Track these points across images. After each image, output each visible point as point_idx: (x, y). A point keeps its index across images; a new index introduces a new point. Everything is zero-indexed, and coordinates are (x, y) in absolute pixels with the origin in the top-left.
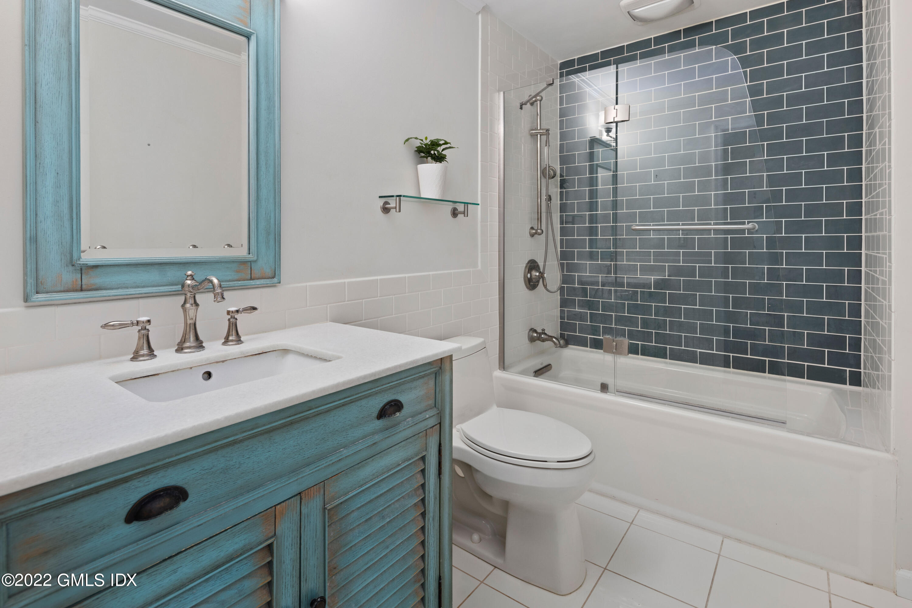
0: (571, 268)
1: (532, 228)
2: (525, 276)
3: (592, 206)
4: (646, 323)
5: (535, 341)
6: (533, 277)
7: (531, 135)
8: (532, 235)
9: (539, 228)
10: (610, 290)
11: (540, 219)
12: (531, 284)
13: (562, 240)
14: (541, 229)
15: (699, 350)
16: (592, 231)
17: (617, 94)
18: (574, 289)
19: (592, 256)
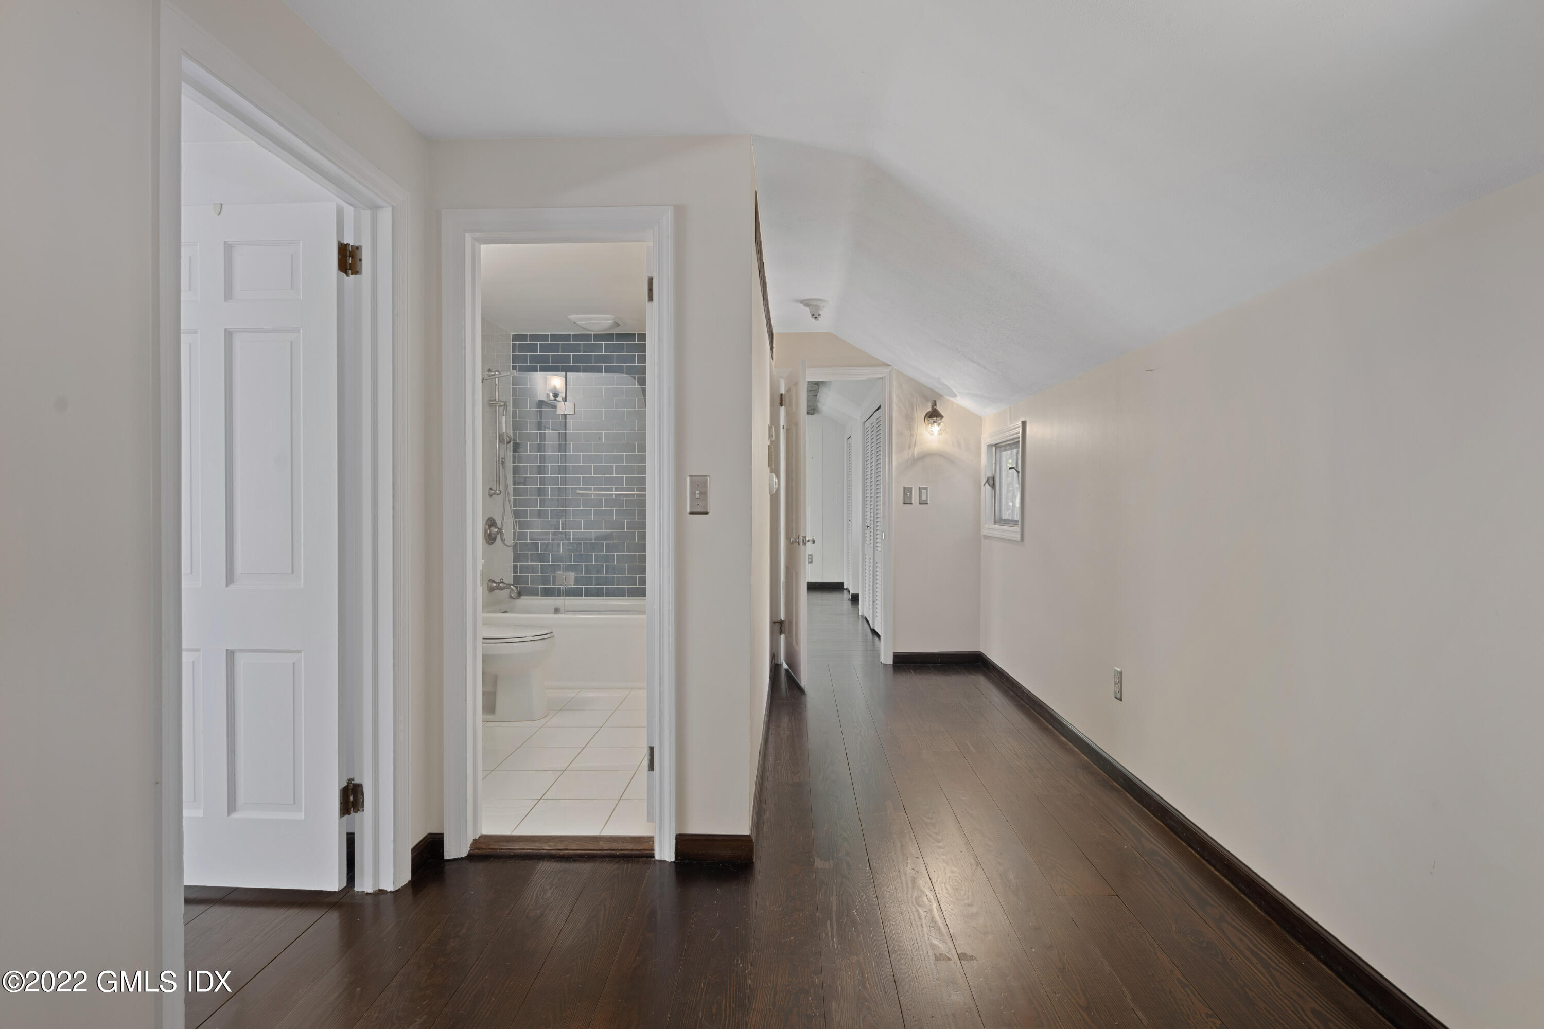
0: (522, 525)
1: (491, 489)
2: (485, 533)
3: (541, 470)
4: (588, 570)
5: (493, 591)
6: (492, 532)
7: (490, 405)
8: (491, 496)
9: (498, 489)
10: (559, 544)
11: (498, 481)
12: (490, 539)
13: (514, 500)
14: (499, 490)
15: (626, 586)
16: (540, 492)
17: (566, 385)
18: (527, 544)
19: (540, 514)
